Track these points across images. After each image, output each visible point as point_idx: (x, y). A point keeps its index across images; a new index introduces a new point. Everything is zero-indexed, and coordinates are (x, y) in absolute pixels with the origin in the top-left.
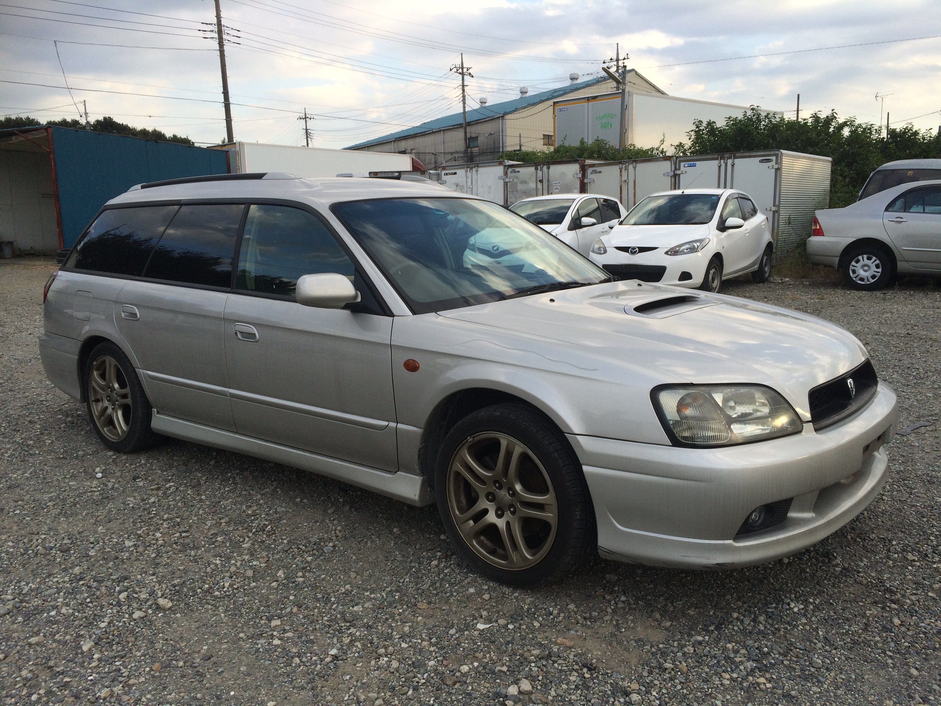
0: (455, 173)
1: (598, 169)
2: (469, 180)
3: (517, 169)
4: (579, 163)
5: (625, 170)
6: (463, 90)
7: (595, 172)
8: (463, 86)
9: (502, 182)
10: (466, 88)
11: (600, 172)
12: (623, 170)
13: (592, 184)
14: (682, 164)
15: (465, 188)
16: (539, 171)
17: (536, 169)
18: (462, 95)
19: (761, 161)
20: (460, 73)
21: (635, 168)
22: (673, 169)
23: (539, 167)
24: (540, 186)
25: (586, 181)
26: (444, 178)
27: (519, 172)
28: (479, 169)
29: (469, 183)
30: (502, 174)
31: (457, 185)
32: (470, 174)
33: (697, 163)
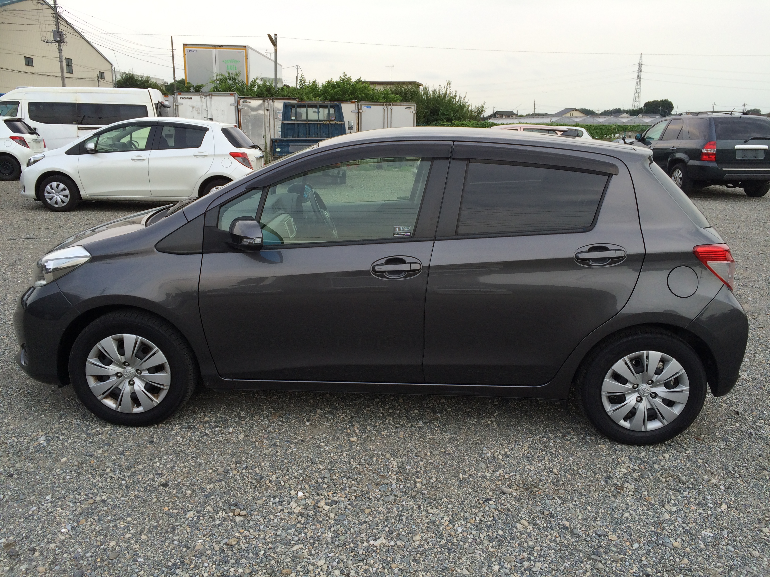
2: (204, 105)
9: (234, 108)
14: (363, 106)
15: (201, 109)
16: (266, 103)
17: (264, 101)
19: (407, 108)
22: (357, 109)
23: (266, 101)
24: (267, 113)
26: (180, 101)
27: (249, 102)
28: (213, 97)
29: (205, 107)
30: (233, 102)
31: (193, 107)
32: (205, 100)
33: (372, 107)
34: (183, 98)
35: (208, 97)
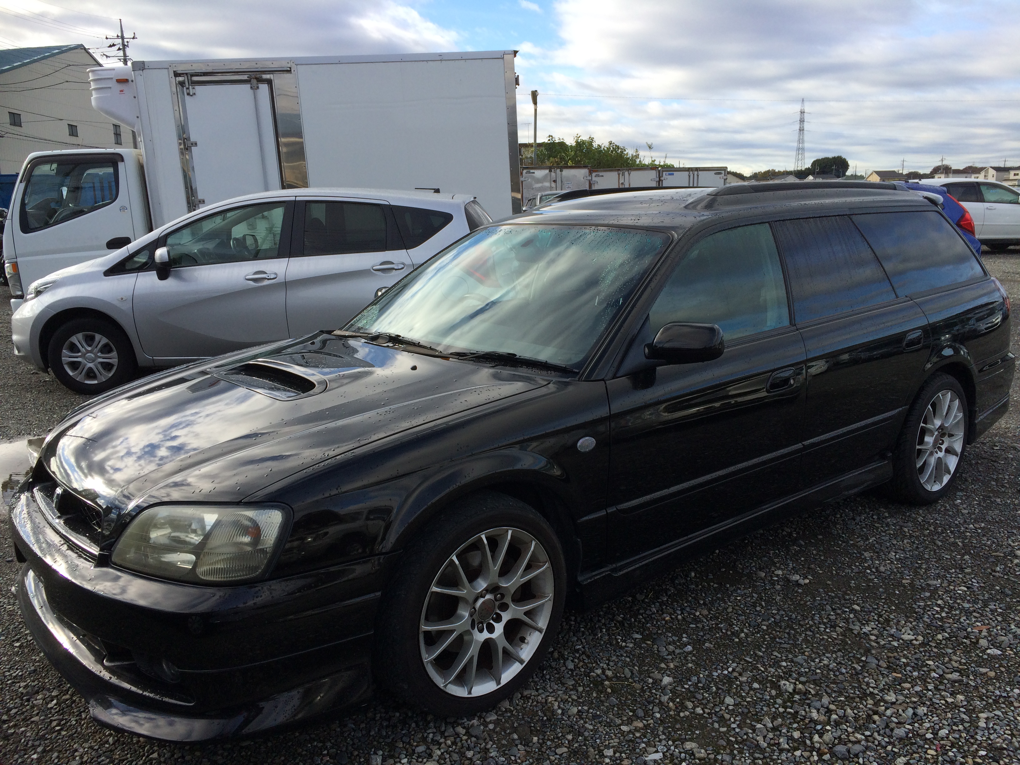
1: (601, 174)
3: (532, 171)
4: (588, 169)
5: (621, 174)
11: (602, 176)
14: (664, 173)
16: (552, 173)
17: (550, 171)
19: (716, 174)
21: (629, 174)
23: (553, 170)
24: (553, 185)
25: (591, 182)
27: (534, 173)
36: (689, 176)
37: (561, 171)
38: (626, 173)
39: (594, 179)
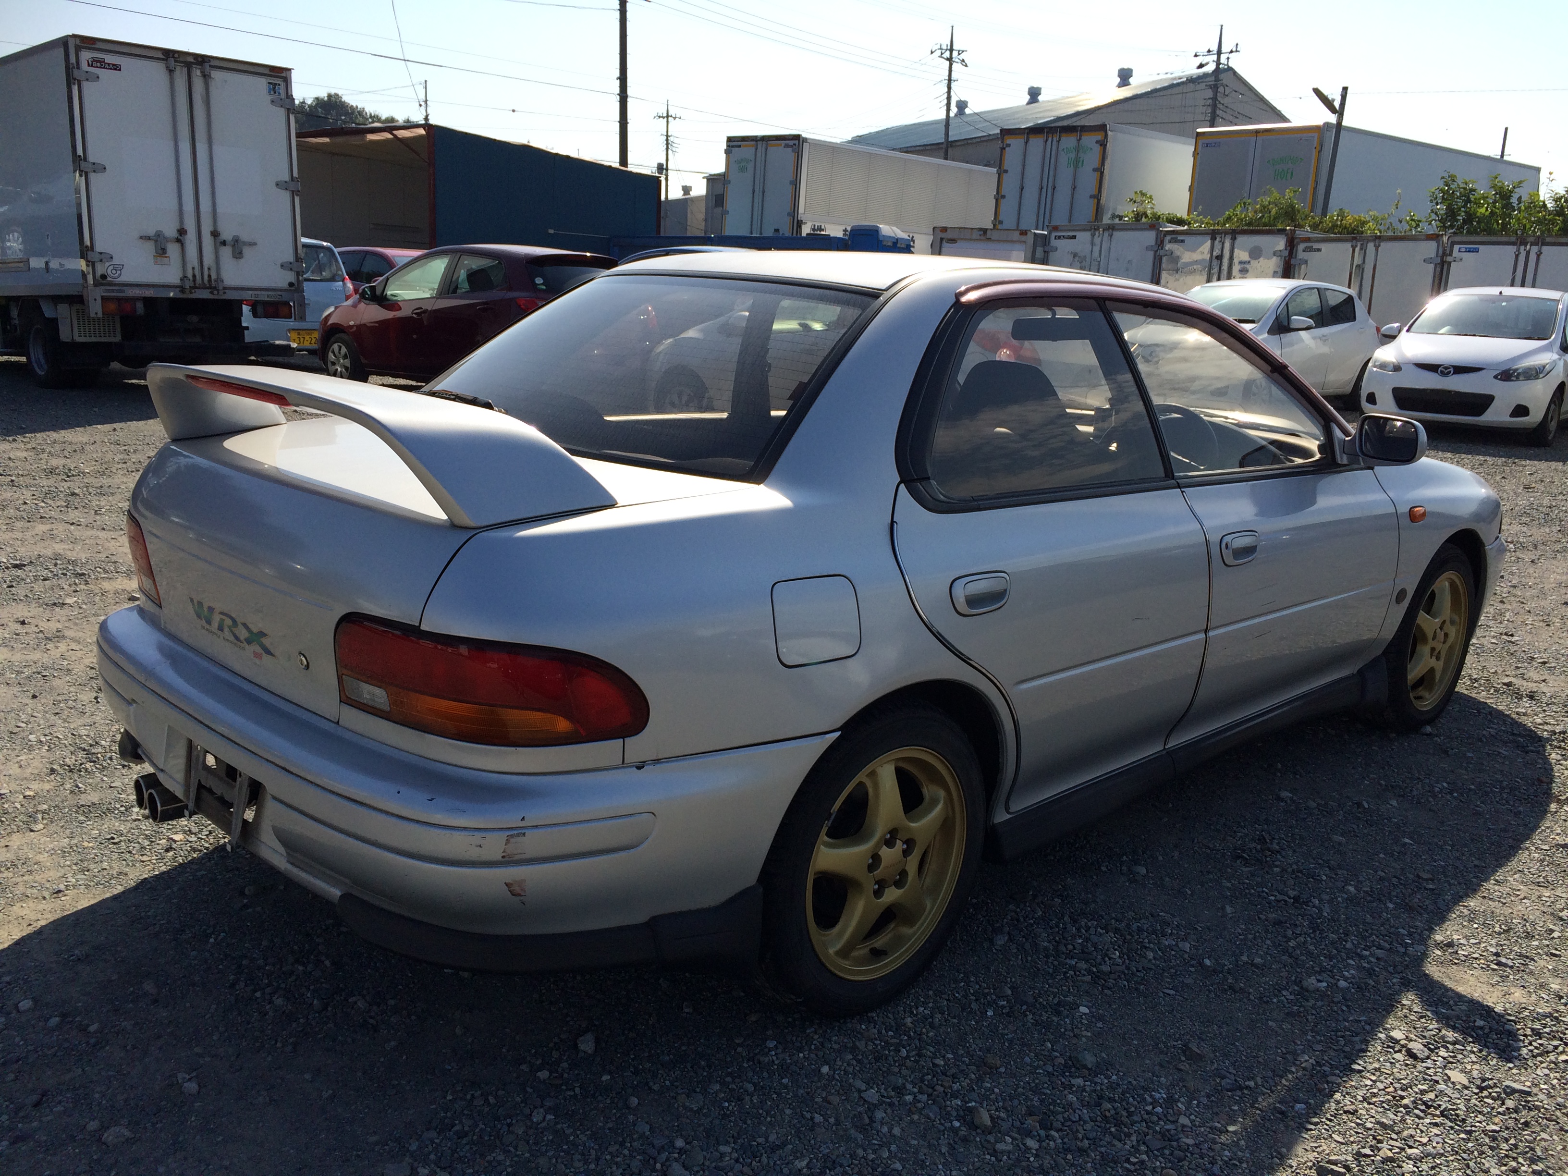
0: (1074, 237)
1: (1316, 246)
2: (1096, 249)
3: (1180, 238)
4: (1287, 235)
5: (1361, 249)
6: (949, 88)
7: (1309, 249)
8: (950, 80)
9: (1151, 254)
10: (953, 85)
11: (1319, 250)
12: (1357, 249)
13: (1303, 266)
14: (1456, 247)
15: (1088, 260)
16: (1217, 242)
17: (1213, 239)
18: (946, 95)
20: (947, 59)
21: (1377, 248)
22: (1440, 252)
23: (1218, 239)
24: (1215, 263)
25: (1293, 261)
26: (1054, 243)
27: (1183, 241)
28: (1115, 233)
29: (1096, 254)
30: (1153, 243)
31: (1075, 255)
32: (1100, 239)
33: (1481, 247)
34: (1059, 237)
35: (1106, 234)
36: (1517, 256)
37: (1234, 239)
38: (1371, 246)
39: (1301, 255)
